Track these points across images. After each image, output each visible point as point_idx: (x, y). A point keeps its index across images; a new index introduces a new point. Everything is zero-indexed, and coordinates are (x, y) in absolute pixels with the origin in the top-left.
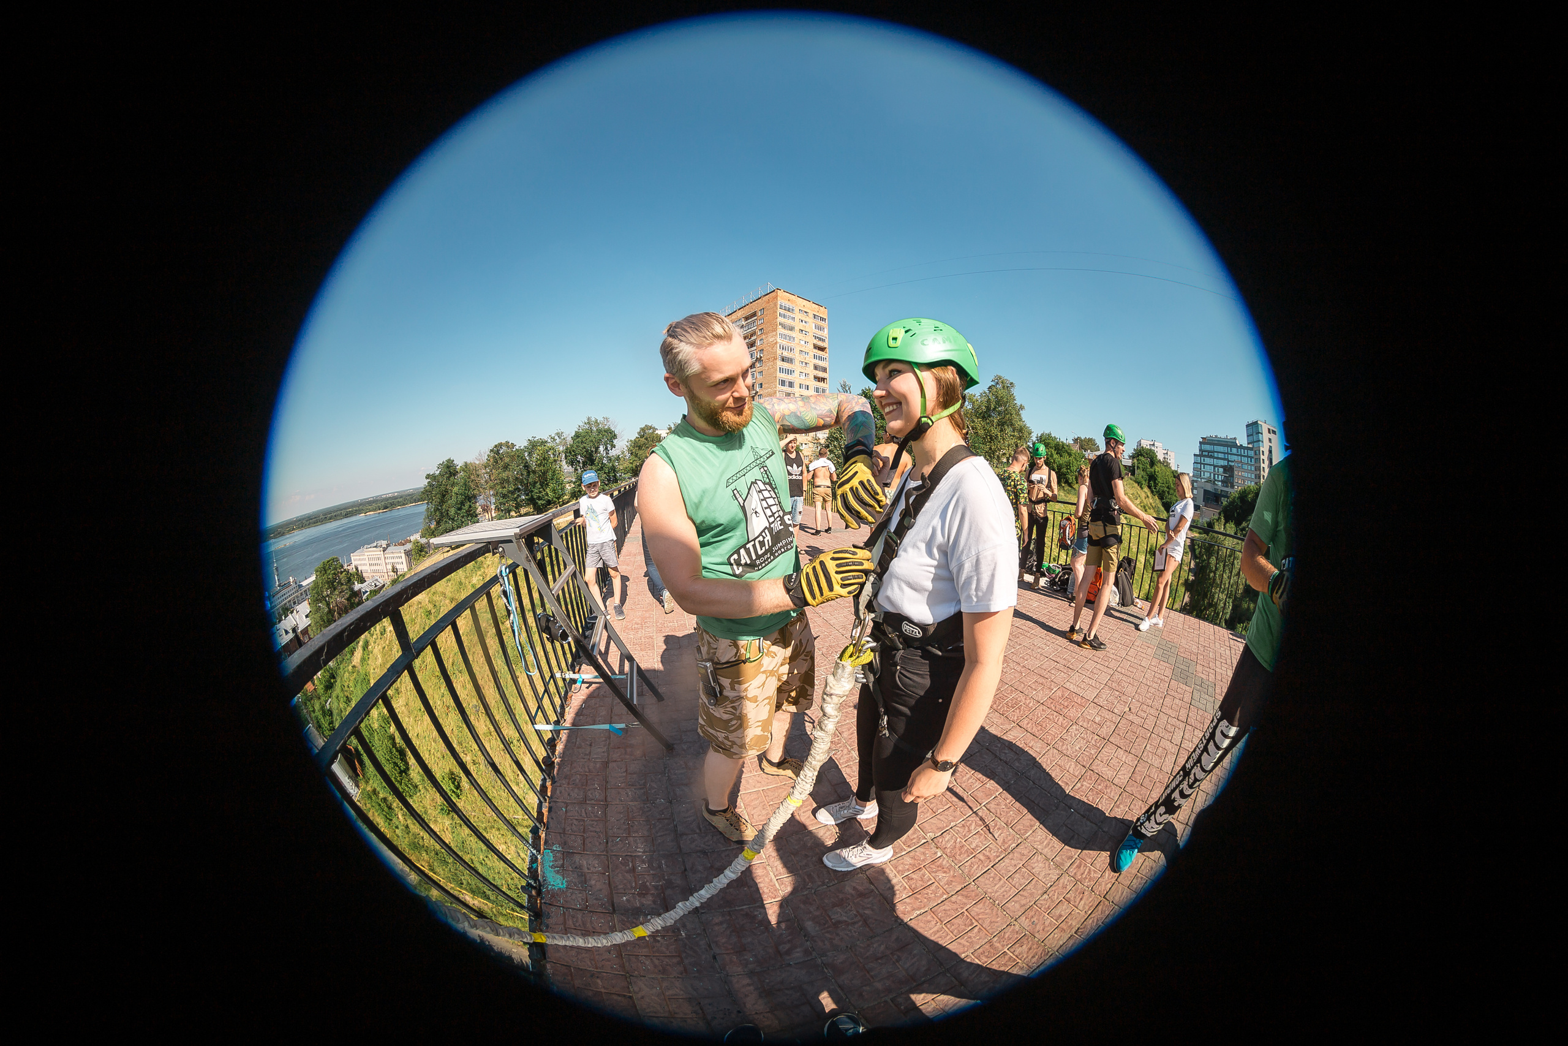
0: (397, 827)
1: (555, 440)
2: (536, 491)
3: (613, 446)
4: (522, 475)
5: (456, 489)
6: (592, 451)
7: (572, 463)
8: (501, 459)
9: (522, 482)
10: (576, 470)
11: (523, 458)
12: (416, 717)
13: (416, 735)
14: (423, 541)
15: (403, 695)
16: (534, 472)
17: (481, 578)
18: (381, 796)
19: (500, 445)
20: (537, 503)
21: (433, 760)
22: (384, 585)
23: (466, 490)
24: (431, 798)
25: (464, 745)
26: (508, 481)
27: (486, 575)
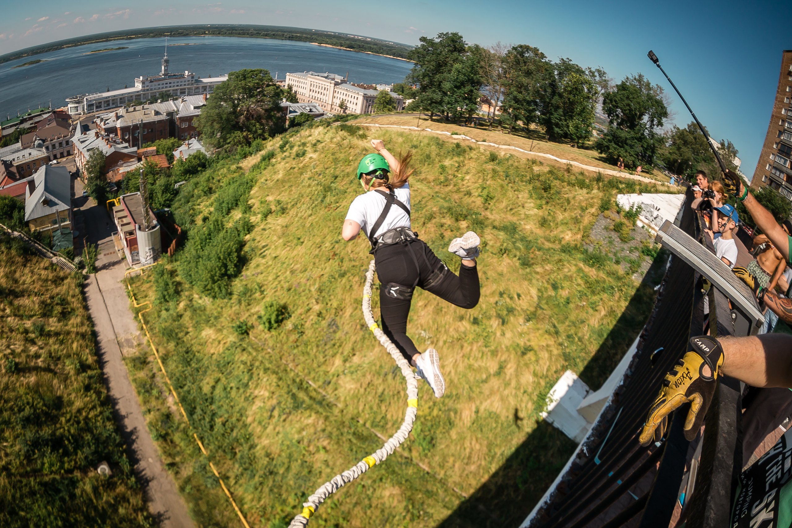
0: (167, 310)
1: (594, 76)
2: (556, 116)
3: (660, 124)
4: (545, 91)
5: (457, 66)
6: (636, 114)
7: (610, 112)
8: (525, 62)
9: (542, 98)
10: (611, 122)
11: (551, 75)
12: (288, 242)
13: (274, 255)
14: (394, 95)
15: (288, 218)
16: (561, 96)
17: (457, 165)
18: (178, 279)
19: (527, 48)
20: (553, 129)
21: (274, 285)
22: (323, 115)
23: (471, 72)
24: (237, 311)
25: (323, 294)
26: (526, 89)
27: (464, 165)
